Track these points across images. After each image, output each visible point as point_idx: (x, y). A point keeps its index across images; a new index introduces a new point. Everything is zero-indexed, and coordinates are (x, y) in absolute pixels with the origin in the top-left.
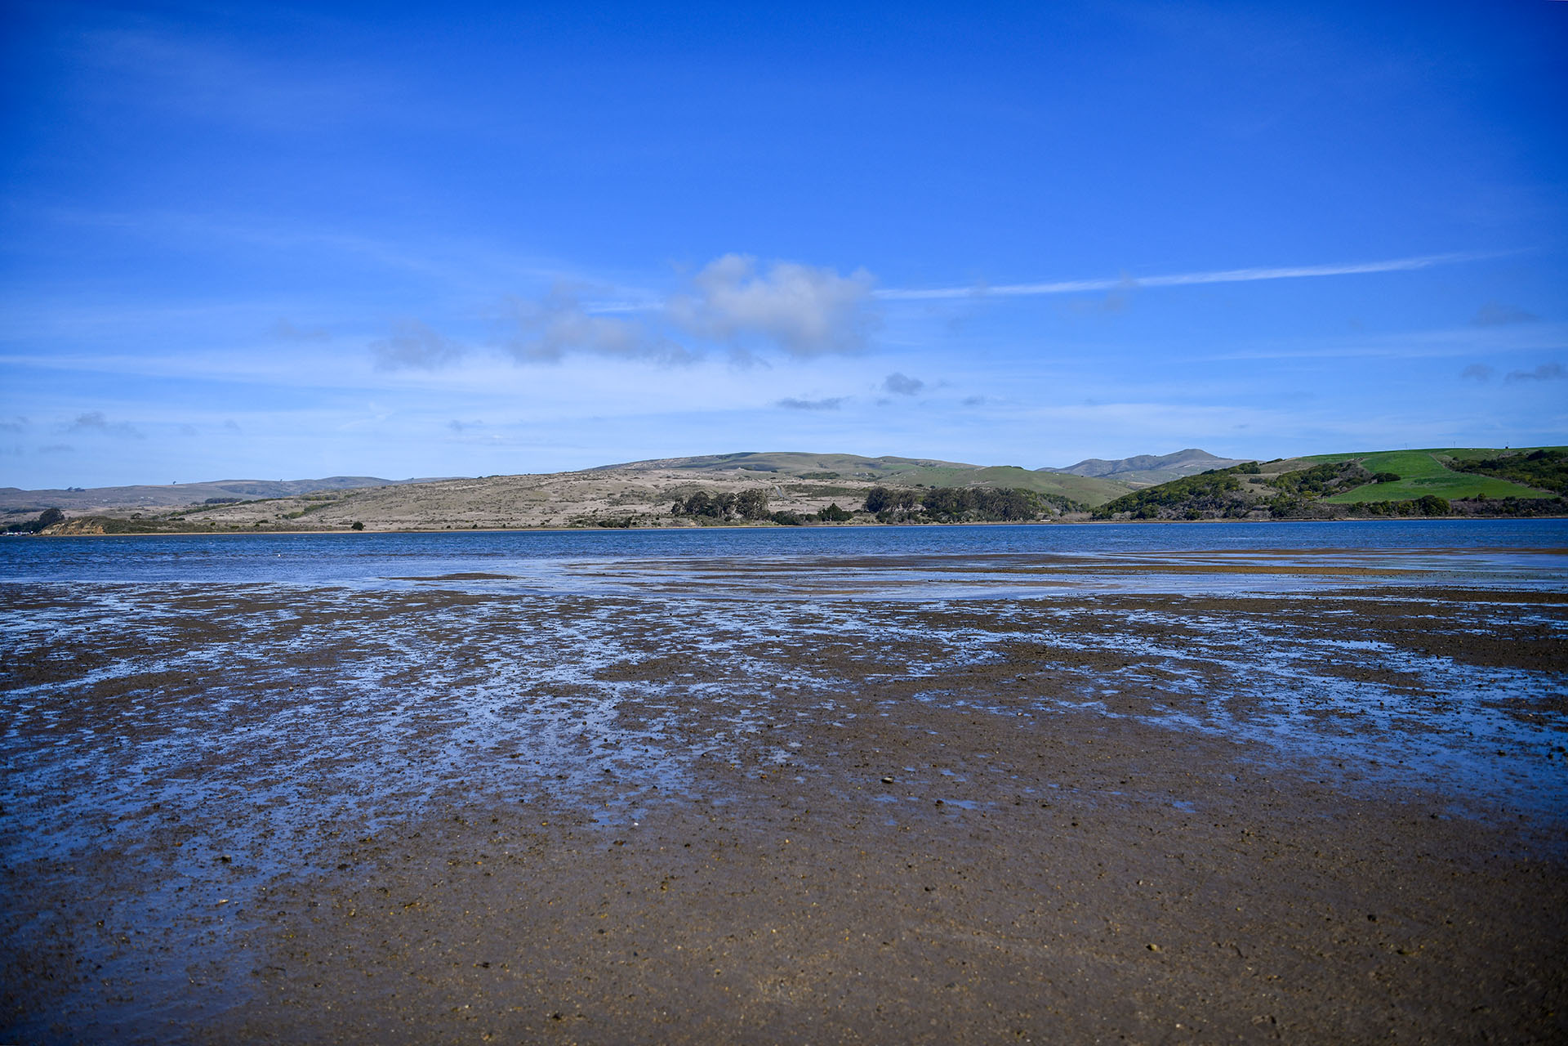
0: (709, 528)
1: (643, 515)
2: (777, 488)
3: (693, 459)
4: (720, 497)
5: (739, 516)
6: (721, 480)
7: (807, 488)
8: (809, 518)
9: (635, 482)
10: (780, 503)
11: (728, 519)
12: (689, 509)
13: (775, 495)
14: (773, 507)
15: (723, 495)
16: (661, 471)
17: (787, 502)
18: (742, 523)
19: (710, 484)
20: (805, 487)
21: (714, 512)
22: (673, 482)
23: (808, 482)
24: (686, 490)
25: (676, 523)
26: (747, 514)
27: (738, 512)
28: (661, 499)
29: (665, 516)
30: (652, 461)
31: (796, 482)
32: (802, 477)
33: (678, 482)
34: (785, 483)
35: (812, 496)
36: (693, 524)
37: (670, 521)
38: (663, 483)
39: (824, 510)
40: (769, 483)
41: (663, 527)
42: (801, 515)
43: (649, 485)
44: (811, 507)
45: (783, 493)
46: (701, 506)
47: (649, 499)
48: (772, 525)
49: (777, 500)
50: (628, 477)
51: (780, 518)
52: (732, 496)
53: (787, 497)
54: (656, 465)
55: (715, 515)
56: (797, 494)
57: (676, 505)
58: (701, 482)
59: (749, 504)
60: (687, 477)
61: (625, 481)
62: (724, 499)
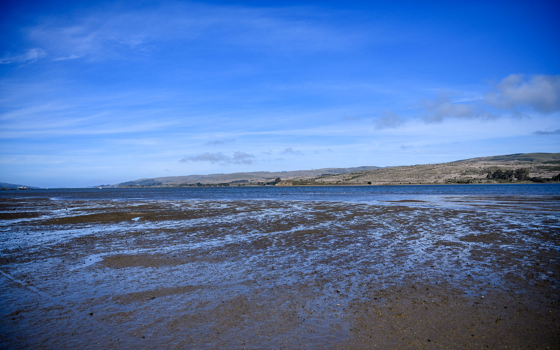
0: (503, 184)
1: (475, 179)
2: (533, 168)
3: (496, 157)
4: (507, 172)
5: (516, 179)
6: (508, 165)
7: (547, 168)
8: (548, 180)
9: (471, 166)
10: (535, 174)
11: (511, 180)
12: (494, 176)
13: (532, 170)
14: (531, 175)
15: (509, 171)
16: (482, 162)
17: (538, 173)
18: (517, 182)
19: (502, 166)
20: (546, 167)
21: (505, 177)
22: (487, 166)
23: (547, 165)
24: (493, 169)
25: (488, 182)
26: (519, 178)
27: (515, 177)
28: (482, 173)
29: (484, 179)
30: (478, 158)
31: (542, 165)
32: (545, 163)
33: (489, 166)
34: (537, 165)
35: (549, 171)
36: (496, 182)
37: (486, 181)
38: (483, 166)
39: (555, 176)
40: (529, 166)
41: (483, 183)
42: (544, 179)
43: (477, 167)
44: (549, 175)
45: (536, 170)
46: (498, 175)
47: (477, 173)
48: (531, 183)
49: (533, 172)
50: (469, 164)
51: (534, 180)
52: (513, 171)
53: (538, 171)
54: (480, 159)
55: (505, 179)
56: (542, 170)
57: (488, 175)
58: (499, 166)
59: (520, 174)
60: (493, 164)
61: (467, 166)
62: (509, 173)
